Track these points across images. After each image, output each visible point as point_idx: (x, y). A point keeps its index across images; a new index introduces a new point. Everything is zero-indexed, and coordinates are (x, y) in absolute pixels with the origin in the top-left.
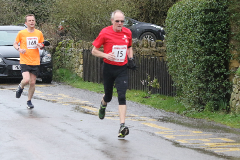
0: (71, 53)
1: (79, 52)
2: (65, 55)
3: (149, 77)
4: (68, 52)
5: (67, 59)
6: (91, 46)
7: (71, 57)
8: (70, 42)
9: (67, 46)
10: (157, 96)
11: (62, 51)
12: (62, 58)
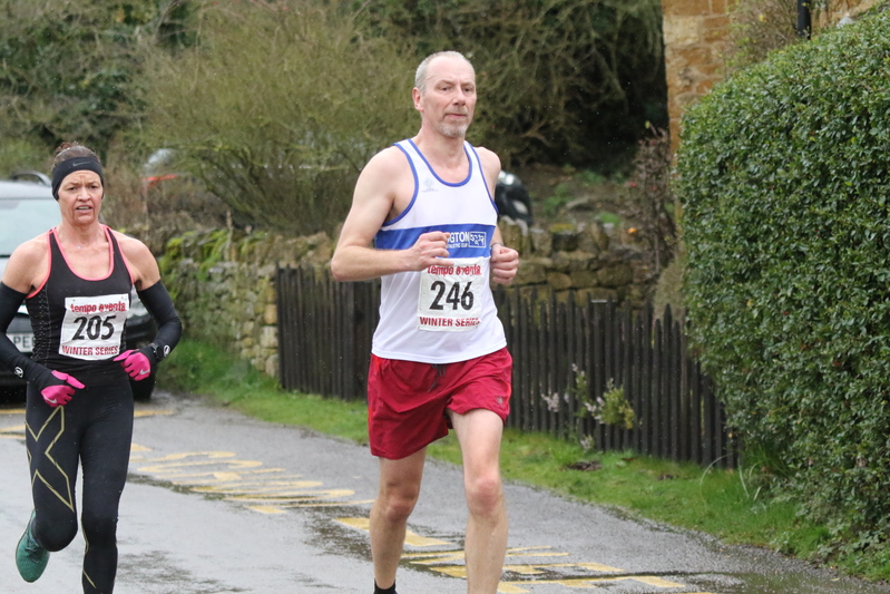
0: (223, 281)
1: (260, 277)
2: (200, 288)
3: (582, 378)
4: (210, 278)
5: (206, 303)
6: (304, 253)
7: (224, 298)
8: (215, 241)
9: (205, 253)
10: (628, 461)
11: (185, 275)
12: (187, 299)
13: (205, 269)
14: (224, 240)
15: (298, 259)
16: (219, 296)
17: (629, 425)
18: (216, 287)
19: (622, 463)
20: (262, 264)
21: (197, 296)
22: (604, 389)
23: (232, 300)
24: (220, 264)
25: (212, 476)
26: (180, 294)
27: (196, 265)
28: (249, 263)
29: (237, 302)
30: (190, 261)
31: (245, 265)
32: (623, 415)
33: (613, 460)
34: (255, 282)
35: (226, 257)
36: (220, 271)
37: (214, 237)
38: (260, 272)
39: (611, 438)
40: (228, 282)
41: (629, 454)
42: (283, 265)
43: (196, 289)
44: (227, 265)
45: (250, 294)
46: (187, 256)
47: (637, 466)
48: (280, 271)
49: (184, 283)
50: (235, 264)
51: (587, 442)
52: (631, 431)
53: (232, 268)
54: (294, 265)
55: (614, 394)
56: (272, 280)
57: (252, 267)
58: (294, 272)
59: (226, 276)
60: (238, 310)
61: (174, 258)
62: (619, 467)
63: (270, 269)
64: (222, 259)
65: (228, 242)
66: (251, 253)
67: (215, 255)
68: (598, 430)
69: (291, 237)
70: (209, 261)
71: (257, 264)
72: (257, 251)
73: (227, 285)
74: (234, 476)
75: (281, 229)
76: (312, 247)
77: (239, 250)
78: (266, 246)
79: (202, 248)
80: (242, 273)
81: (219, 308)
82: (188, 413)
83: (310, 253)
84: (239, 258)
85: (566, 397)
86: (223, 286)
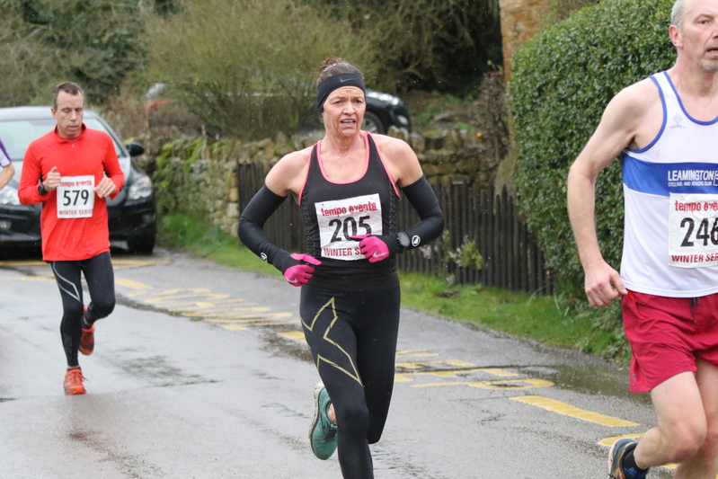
0: (200, 173)
1: (226, 170)
2: (185, 178)
4: (192, 171)
5: (189, 188)
6: (256, 153)
7: (202, 184)
8: (194, 146)
9: (188, 154)
10: (478, 291)
11: (175, 169)
12: (176, 185)
13: (188, 165)
14: (201, 144)
15: (252, 157)
16: (198, 183)
17: (479, 266)
18: (196, 176)
19: (474, 293)
20: (227, 160)
21: (183, 183)
22: (461, 242)
23: (207, 186)
24: (198, 161)
25: (195, 305)
26: (172, 182)
27: (182, 162)
28: (218, 160)
29: (211, 187)
30: (178, 159)
31: (215, 162)
32: (474, 260)
33: (469, 291)
34: (222, 173)
35: (203, 156)
36: (198, 166)
37: (194, 143)
38: (226, 166)
39: (467, 275)
40: (204, 173)
41: (479, 286)
42: (241, 161)
43: (183, 179)
44: (204, 162)
45: (219, 181)
46: (176, 156)
47: (485, 295)
48: (240, 166)
49: (174, 174)
50: (209, 161)
51: (451, 278)
52: (480, 271)
53: (207, 164)
54: (249, 161)
55: (468, 246)
56: (234, 171)
57: (220, 163)
58: (249, 166)
59: (203, 169)
60: (212, 192)
61: (168, 157)
62: (473, 296)
63: (232, 164)
64: (200, 158)
65: (204, 146)
66: (220, 153)
67: (195, 154)
68: (457, 271)
69: (246, 142)
70: (191, 159)
71: (224, 160)
72: (224, 152)
73: (204, 175)
74: (210, 305)
75: (240, 137)
76: (261, 149)
77: (211, 151)
78: (229, 148)
79: (186, 150)
80: (213, 167)
81: (198, 190)
82: (178, 262)
83: (260, 153)
84: (212, 157)
85: (436, 248)
86: (201, 176)
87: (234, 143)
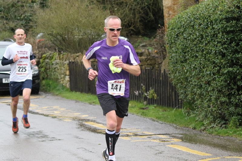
4: (53, 64)
5: (52, 70)
7: (56, 69)
10: (155, 107)
12: (47, 69)
13: (51, 62)
14: (56, 55)
15: (74, 59)
16: (55, 68)
17: (155, 98)
18: (54, 66)
20: (65, 60)
21: (50, 69)
22: (149, 90)
23: (58, 70)
24: (55, 61)
25: (54, 112)
28: (62, 60)
29: (60, 70)
30: (48, 60)
31: (61, 61)
32: (154, 96)
33: (152, 107)
34: (64, 65)
35: (57, 59)
36: (55, 62)
37: (54, 54)
38: (65, 63)
40: (57, 65)
41: (155, 105)
43: (50, 67)
44: (57, 61)
45: (63, 68)
47: (157, 108)
48: (70, 62)
49: (46, 65)
50: (59, 61)
51: (145, 102)
53: (58, 62)
54: (73, 61)
55: (152, 91)
57: (63, 61)
59: (57, 64)
60: (60, 72)
61: (44, 59)
62: (153, 109)
63: (67, 62)
64: (56, 59)
65: (57, 55)
66: (63, 58)
67: (54, 58)
68: (148, 100)
70: (53, 60)
71: (64, 60)
72: (64, 57)
73: (57, 66)
74: (59, 112)
75: (70, 52)
76: (78, 56)
77: (60, 57)
78: (66, 56)
79: (51, 57)
80: (60, 63)
81: (55, 71)
82: (48, 97)
83: (77, 58)
84: (60, 59)
85: (140, 92)
86: (56, 66)
87: (68, 54)
